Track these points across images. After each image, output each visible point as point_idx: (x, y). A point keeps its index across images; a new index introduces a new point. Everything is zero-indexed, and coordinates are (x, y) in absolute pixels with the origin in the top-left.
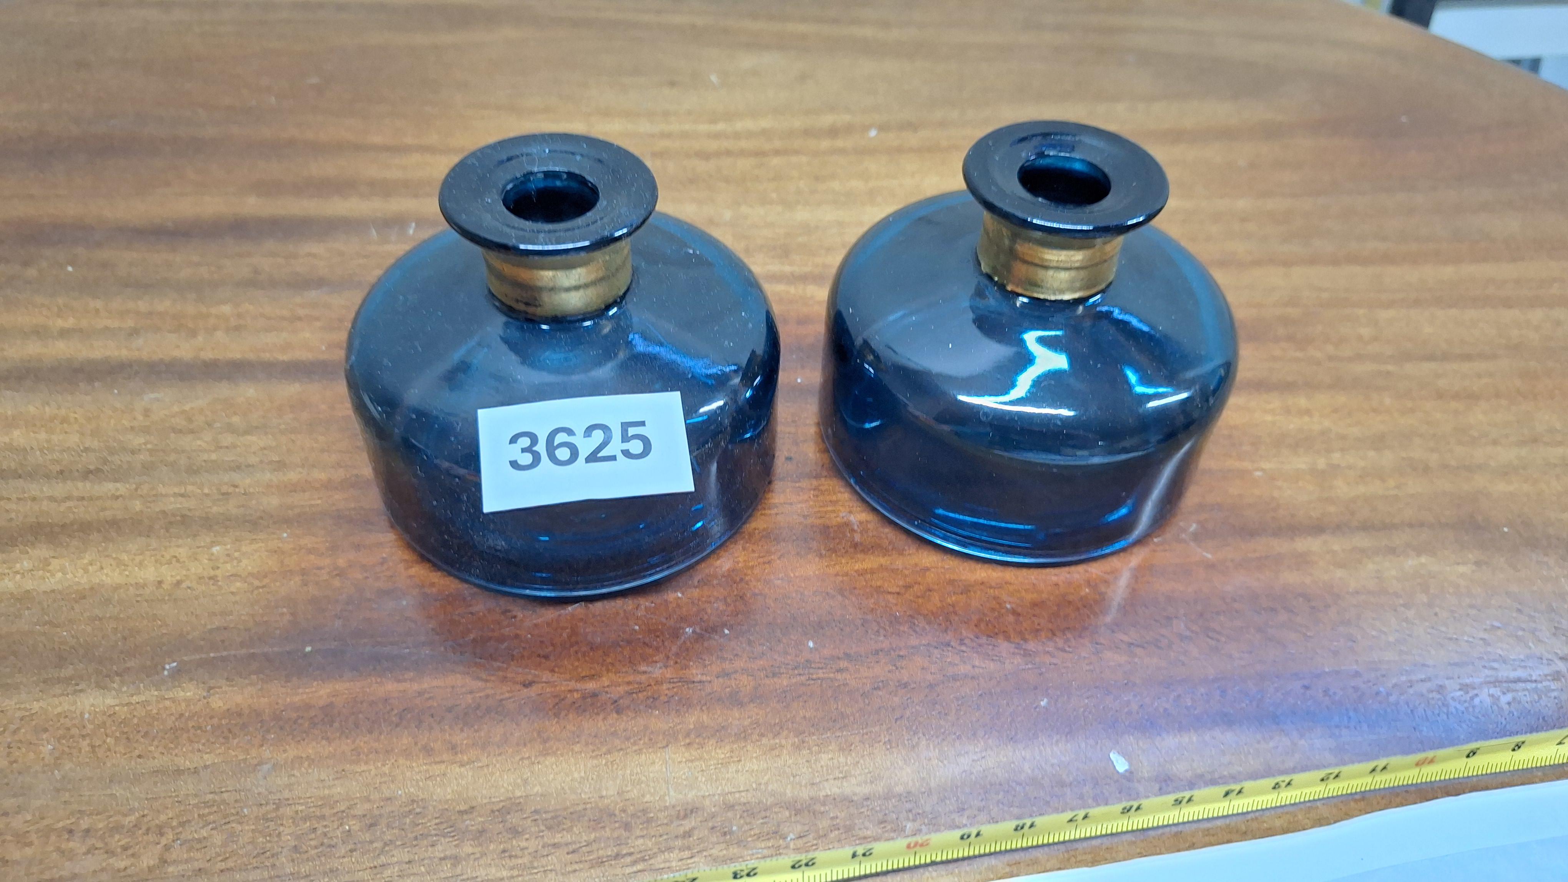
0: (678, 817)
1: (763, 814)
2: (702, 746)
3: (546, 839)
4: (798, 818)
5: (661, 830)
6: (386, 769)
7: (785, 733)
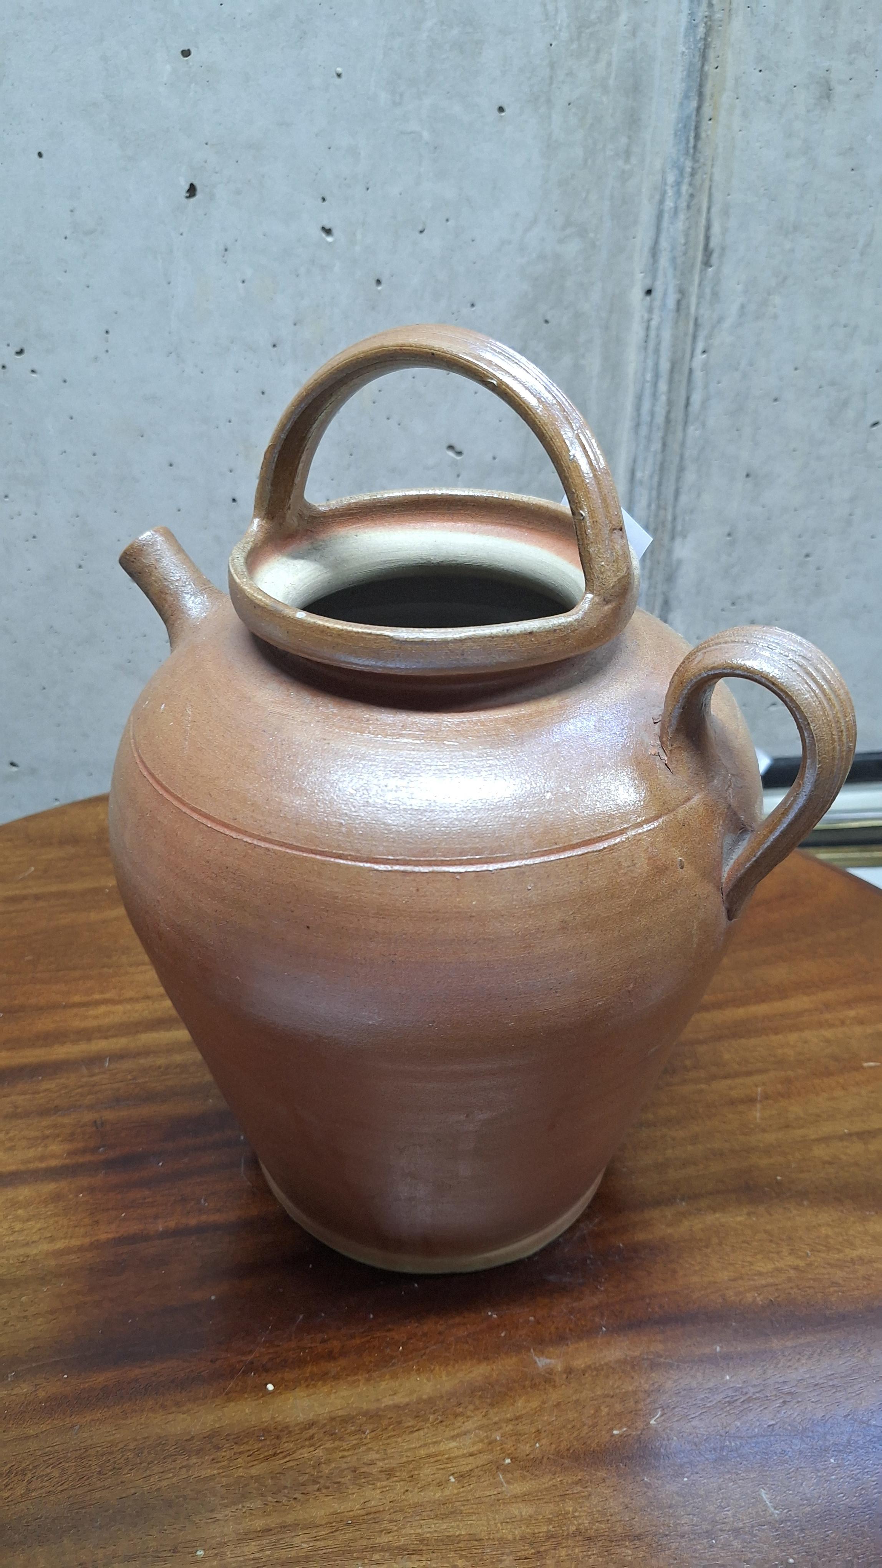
0: (305, 1429)
1: (351, 1421)
2: (315, 1386)
3: (235, 1450)
4: (371, 1420)
5: (297, 1437)
6: (142, 1421)
7: (360, 1372)
